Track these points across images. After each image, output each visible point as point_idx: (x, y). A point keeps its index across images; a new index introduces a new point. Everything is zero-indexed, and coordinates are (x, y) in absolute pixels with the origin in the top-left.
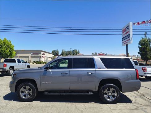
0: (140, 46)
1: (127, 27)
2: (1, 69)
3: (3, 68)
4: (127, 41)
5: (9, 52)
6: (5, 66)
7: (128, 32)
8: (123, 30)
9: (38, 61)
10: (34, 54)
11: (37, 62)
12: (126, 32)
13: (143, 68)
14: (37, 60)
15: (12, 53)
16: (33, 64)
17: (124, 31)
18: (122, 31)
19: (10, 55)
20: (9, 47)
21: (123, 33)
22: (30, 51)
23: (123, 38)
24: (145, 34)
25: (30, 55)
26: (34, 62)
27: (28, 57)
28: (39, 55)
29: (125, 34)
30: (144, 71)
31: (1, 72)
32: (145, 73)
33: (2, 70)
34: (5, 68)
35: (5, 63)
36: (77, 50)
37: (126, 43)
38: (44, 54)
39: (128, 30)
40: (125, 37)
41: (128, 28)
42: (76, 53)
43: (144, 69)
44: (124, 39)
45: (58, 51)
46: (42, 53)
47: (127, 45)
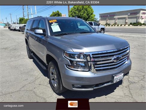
9: (136, 22)
10: (131, 14)
11: (134, 23)
14: (134, 21)
16: (129, 25)
25: (126, 16)
26: (131, 24)
27: (125, 18)
28: (138, 15)
38: (144, 13)
46: (142, 12)
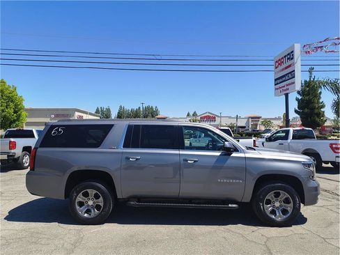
0: (300, 97)
1: (289, 54)
2: (3, 153)
3: (9, 151)
4: (287, 85)
5: (14, 113)
6: (13, 146)
7: (290, 66)
8: (276, 62)
10: (57, 116)
12: (284, 66)
13: (331, 145)
15: (20, 116)
17: (279, 62)
18: (273, 63)
19: (14, 121)
20: (12, 101)
21: (276, 68)
22: (48, 110)
23: (276, 80)
24: (311, 71)
29: (283, 70)
30: (335, 152)
31: (2, 161)
32: (337, 155)
33: (5, 157)
34: (13, 151)
35: (12, 140)
36: (154, 108)
37: (285, 90)
38: (81, 118)
39: (290, 62)
40: (284, 76)
41: (290, 56)
42: (151, 113)
43: (334, 146)
44: (279, 81)
45: (108, 110)
46: (77, 114)
47: (287, 95)
